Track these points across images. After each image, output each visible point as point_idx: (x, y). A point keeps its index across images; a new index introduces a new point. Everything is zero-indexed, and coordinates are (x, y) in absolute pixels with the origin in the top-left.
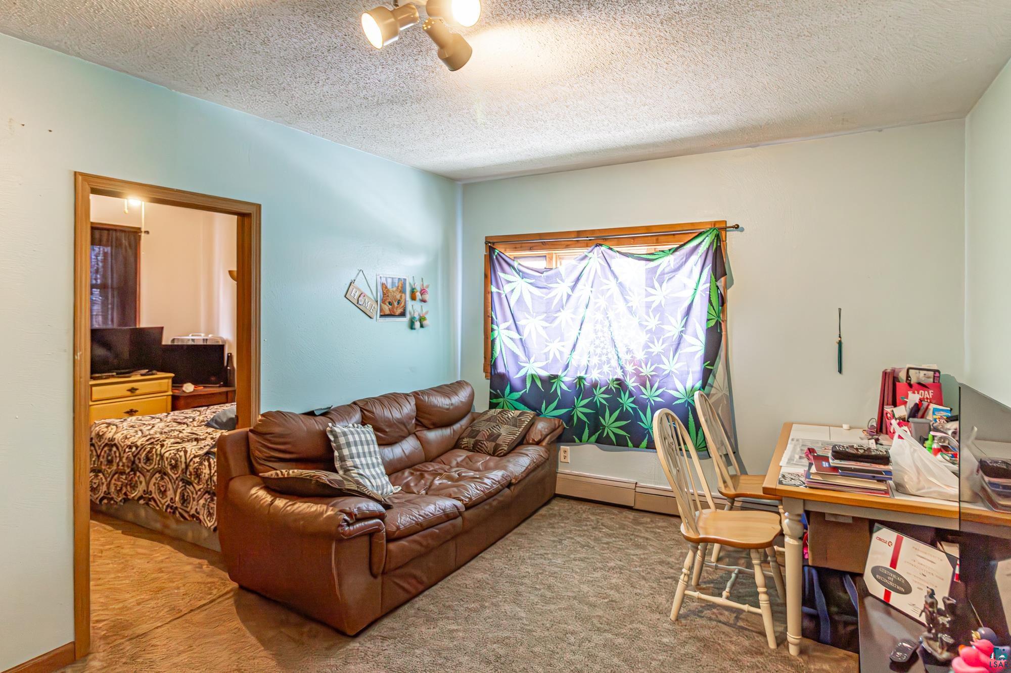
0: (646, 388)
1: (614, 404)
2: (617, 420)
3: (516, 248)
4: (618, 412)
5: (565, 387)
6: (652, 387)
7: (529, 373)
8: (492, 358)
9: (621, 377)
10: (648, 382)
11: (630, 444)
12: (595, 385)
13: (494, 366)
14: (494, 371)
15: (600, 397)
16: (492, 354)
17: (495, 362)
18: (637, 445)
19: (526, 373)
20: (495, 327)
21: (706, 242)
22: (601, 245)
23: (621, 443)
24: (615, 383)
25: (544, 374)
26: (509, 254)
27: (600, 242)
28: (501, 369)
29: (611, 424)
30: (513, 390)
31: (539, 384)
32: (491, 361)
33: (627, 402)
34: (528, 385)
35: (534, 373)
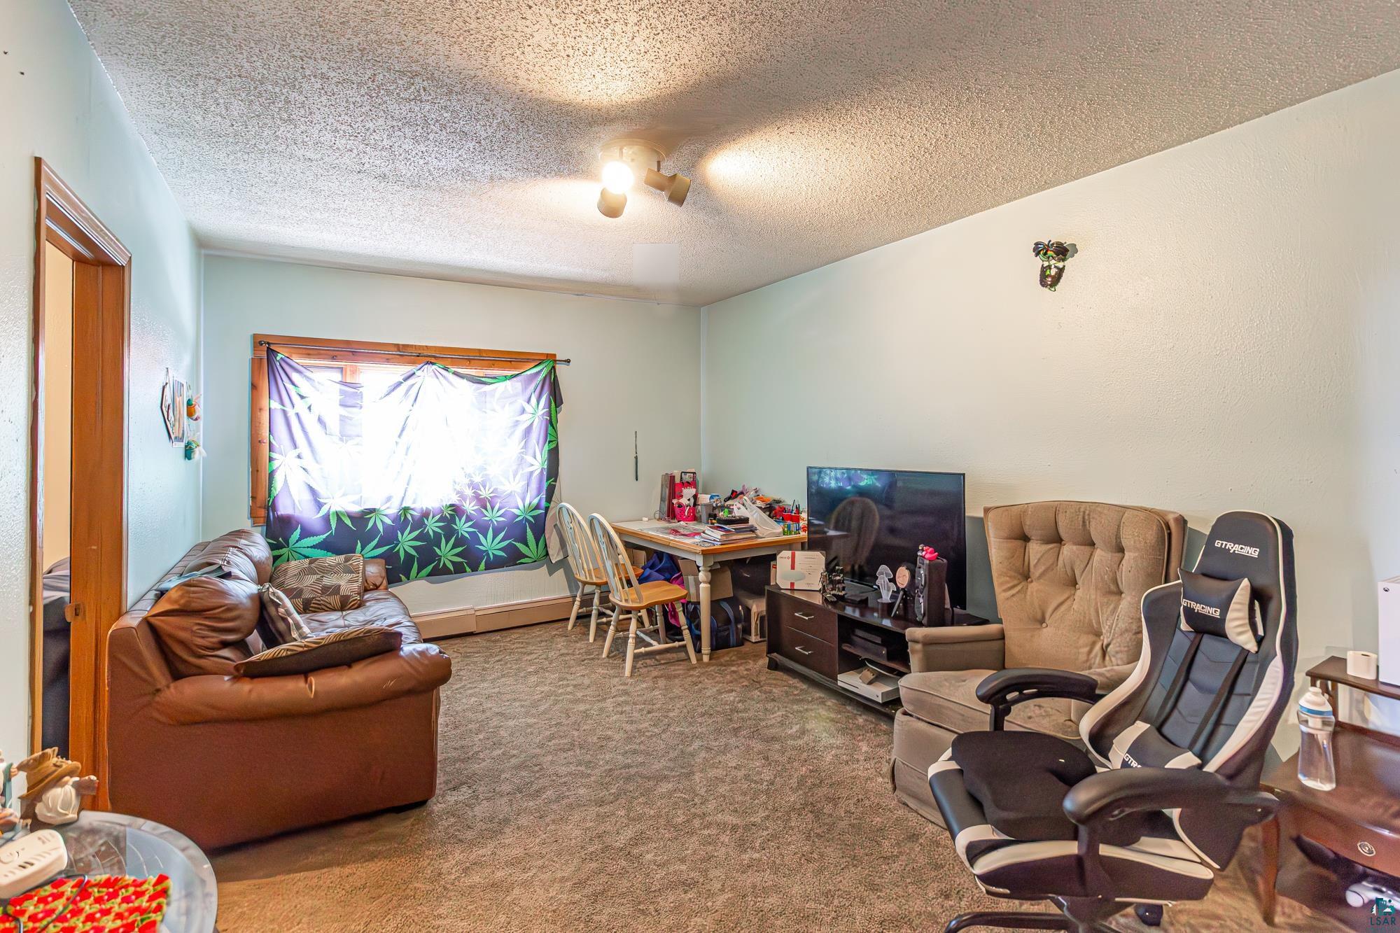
0: (486, 510)
1: (449, 531)
2: (454, 547)
3: (309, 354)
4: (453, 539)
5: (389, 522)
6: (492, 508)
7: (333, 510)
8: (270, 496)
9: (457, 503)
10: (488, 504)
11: (468, 569)
12: (426, 514)
13: (271, 506)
14: (274, 514)
15: (432, 526)
16: (270, 490)
17: (274, 500)
18: (475, 569)
19: (329, 511)
20: (274, 455)
21: (544, 370)
22: (433, 364)
23: (459, 570)
24: (450, 509)
25: (355, 509)
26: (298, 361)
27: (433, 360)
28: (284, 509)
29: (447, 553)
30: (306, 533)
31: (348, 522)
32: (269, 501)
33: (463, 527)
34: (334, 525)
35: (339, 509)
